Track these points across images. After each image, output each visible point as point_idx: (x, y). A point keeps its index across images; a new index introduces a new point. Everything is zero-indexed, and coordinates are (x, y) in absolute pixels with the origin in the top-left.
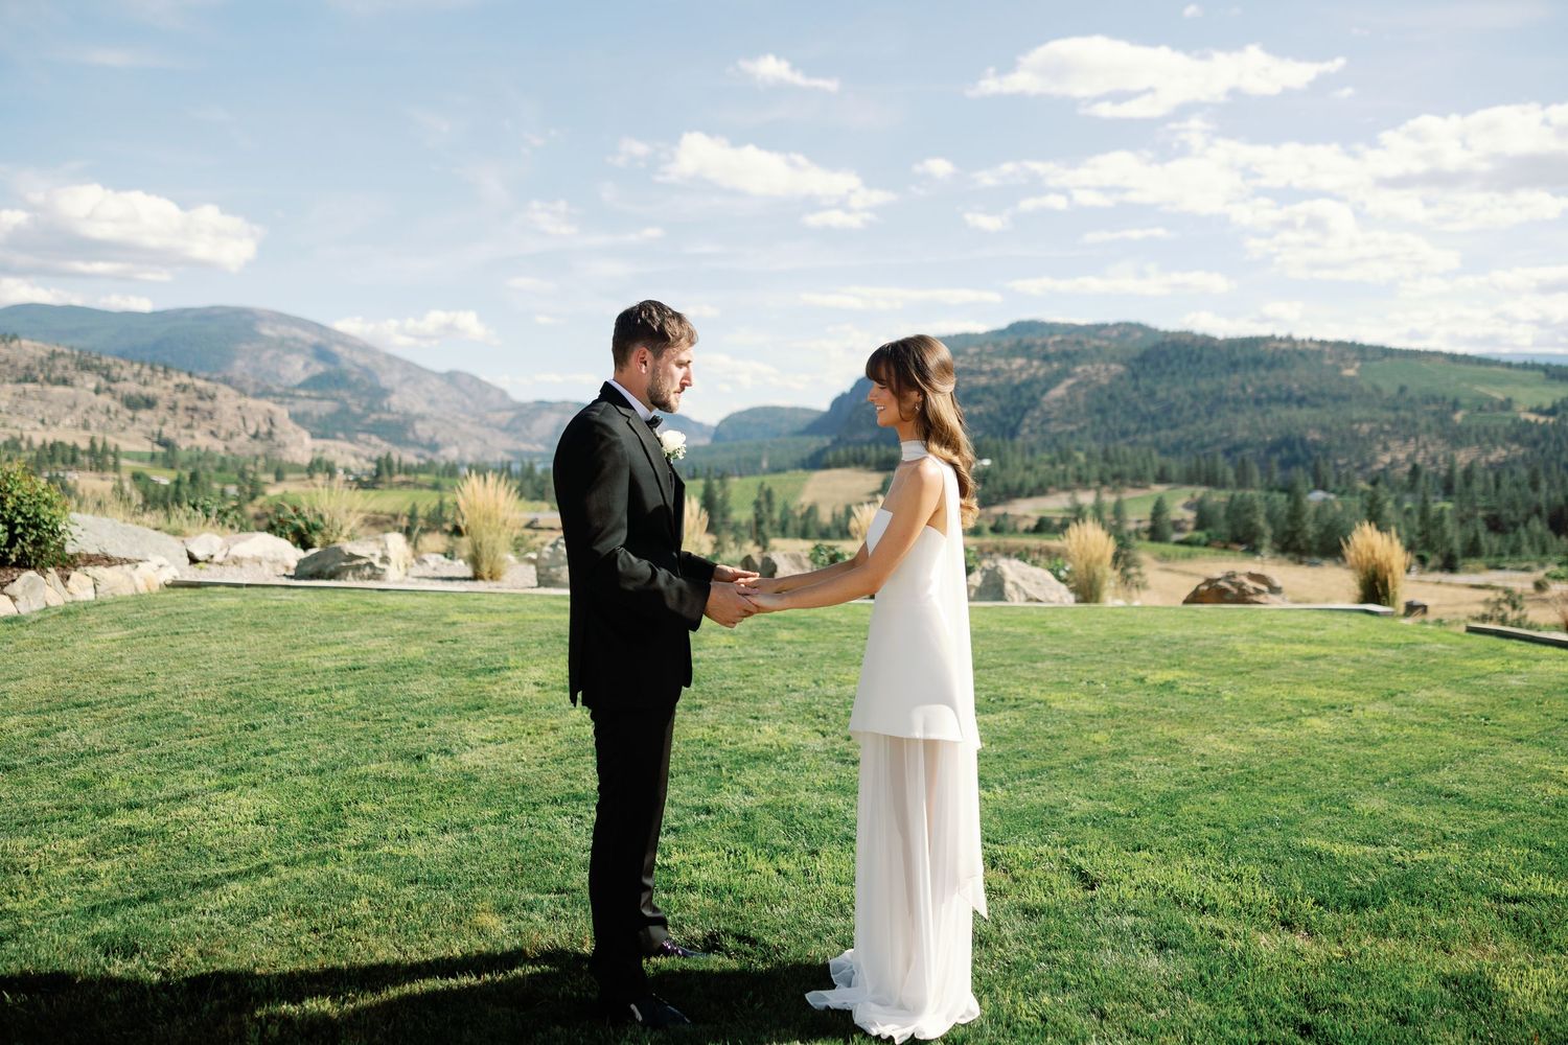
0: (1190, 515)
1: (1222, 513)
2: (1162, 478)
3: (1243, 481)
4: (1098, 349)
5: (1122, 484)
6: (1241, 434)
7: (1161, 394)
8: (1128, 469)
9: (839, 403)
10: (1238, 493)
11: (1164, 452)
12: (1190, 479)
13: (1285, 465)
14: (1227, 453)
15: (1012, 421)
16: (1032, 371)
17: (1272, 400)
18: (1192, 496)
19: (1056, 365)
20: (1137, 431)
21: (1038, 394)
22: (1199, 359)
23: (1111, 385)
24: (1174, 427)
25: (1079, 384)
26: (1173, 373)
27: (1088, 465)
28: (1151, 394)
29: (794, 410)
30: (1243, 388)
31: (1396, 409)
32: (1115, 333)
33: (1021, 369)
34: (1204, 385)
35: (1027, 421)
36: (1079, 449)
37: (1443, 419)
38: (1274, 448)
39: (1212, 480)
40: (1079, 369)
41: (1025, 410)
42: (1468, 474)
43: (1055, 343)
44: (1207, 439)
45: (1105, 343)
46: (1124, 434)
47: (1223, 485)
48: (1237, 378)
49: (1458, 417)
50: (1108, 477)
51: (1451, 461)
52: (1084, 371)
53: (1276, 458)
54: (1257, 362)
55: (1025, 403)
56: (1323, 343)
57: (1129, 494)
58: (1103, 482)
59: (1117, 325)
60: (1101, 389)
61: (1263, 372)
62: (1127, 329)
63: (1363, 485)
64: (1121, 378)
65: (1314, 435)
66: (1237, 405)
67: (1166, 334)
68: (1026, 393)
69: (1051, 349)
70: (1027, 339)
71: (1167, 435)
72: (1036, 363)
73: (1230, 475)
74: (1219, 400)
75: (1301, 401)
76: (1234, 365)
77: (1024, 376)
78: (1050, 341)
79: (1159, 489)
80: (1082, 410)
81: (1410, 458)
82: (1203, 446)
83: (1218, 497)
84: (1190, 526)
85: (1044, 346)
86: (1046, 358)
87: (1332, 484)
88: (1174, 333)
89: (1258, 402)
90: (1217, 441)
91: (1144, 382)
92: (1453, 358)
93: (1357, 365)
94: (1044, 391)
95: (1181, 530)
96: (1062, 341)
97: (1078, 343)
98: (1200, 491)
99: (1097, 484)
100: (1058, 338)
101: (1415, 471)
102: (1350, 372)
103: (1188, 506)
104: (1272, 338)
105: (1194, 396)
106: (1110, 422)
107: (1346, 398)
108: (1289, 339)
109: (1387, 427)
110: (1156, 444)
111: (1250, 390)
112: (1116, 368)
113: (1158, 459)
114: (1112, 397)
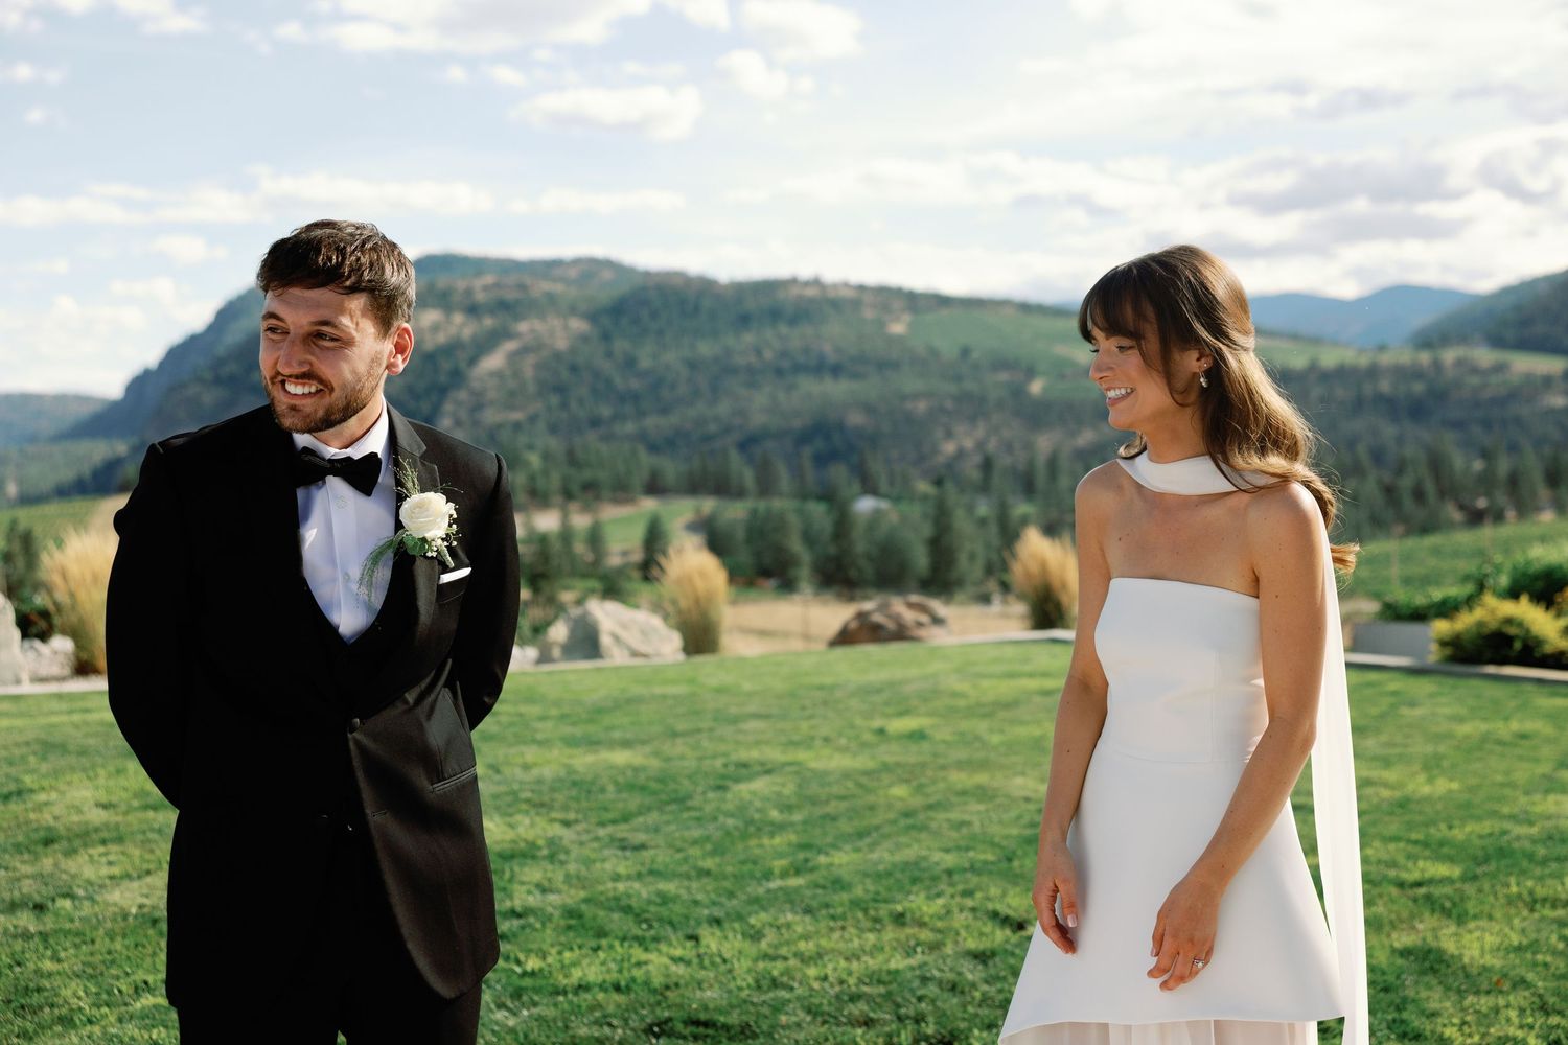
0: (696, 540)
1: (740, 534)
2: (654, 488)
3: (766, 488)
4: (551, 298)
5: (598, 498)
6: (758, 419)
7: (645, 362)
8: (603, 475)
9: (139, 385)
10: (762, 505)
11: (653, 448)
12: (694, 486)
13: (822, 460)
14: (742, 447)
15: (425, 407)
16: (453, 331)
17: (798, 368)
18: (698, 511)
19: (489, 322)
20: (616, 417)
21: (463, 365)
22: (697, 309)
23: (573, 350)
24: (664, 411)
25: (525, 350)
26: (660, 333)
27: (546, 473)
28: (630, 363)
29: (62, 399)
30: (758, 352)
31: (958, 378)
32: (573, 273)
33: (435, 328)
34: (706, 349)
35: (448, 407)
36: (531, 447)
37: (1018, 392)
38: (804, 438)
39: (722, 488)
40: (523, 327)
41: (443, 391)
42: (1053, 464)
43: (486, 288)
44: (712, 428)
45: (558, 288)
46: (595, 423)
47: (740, 494)
48: (749, 338)
49: (1036, 387)
50: (575, 488)
51: (1029, 446)
52: (532, 331)
53: (807, 452)
54: (775, 314)
55: (443, 379)
56: (862, 288)
57: (610, 513)
58: (568, 495)
59: (577, 262)
60: (558, 356)
61: (784, 329)
62: (591, 268)
63: (923, 487)
64: (585, 339)
65: (856, 419)
66: (752, 376)
67: (647, 274)
68: (446, 365)
69: (480, 297)
70: (442, 282)
71: (652, 422)
72: (458, 318)
73: (749, 477)
74: (724, 369)
75: (836, 370)
76: (744, 320)
77: (441, 338)
78: (478, 284)
79: (649, 504)
80: (532, 388)
81: (980, 445)
82: (707, 438)
83: (735, 512)
85: (469, 292)
86: (473, 310)
87: (884, 486)
88: (658, 274)
89: (779, 372)
90: (727, 430)
91: (621, 345)
92: (1026, 308)
93: (907, 317)
94: (473, 361)
96: (497, 285)
97: (522, 287)
98: (708, 505)
99: (558, 499)
100: (489, 279)
101: (987, 465)
102: (898, 328)
103: (692, 527)
104: (793, 282)
105: (693, 365)
106: (574, 405)
107: (895, 365)
108: (816, 282)
109: (949, 404)
110: (642, 437)
111: (768, 355)
112: (578, 325)
113: (646, 460)
114: (574, 369)
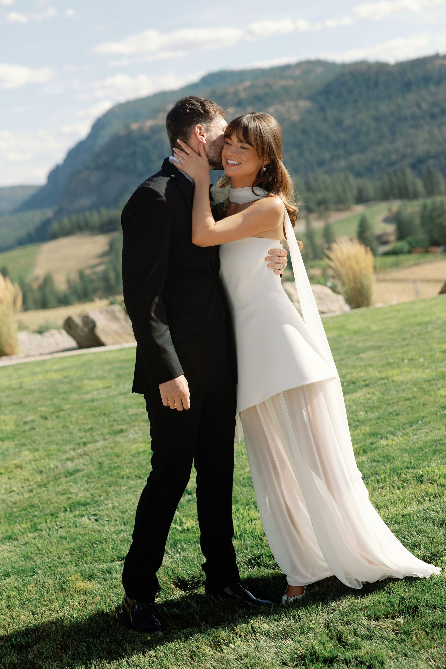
0: (391, 229)
1: (417, 221)
3: (432, 190)
4: (285, 89)
5: (327, 209)
6: (422, 148)
7: (348, 122)
8: (329, 195)
9: (54, 175)
10: (429, 201)
11: (358, 175)
12: (386, 195)
14: (414, 166)
18: (390, 210)
22: (376, 83)
23: (302, 121)
24: (363, 150)
26: (356, 101)
28: (339, 123)
29: (13, 189)
30: (419, 106)
32: (298, 72)
34: (385, 108)
39: (404, 193)
43: (244, 89)
44: (394, 157)
45: (290, 82)
46: (321, 163)
47: (415, 196)
48: (411, 97)
50: (312, 205)
54: (427, 80)
57: (335, 217)
59: (299, 65)
60: (295, 125)
61: (433, 88)
62: (308, 67)
64: (309, 112)
66: (416, 121)
67: (343, 65)
70: (220, 89)
71: (357, 159)
73: (420, 185)
76: (408, 86)
78: (241, 87)
79: (359, 209)
82: (392, 164)
83: (413, 208)
84: (392, 238)
85: (236, 93)
89: (433, 116)
90: (403, 157)
91: (331, 113)
95: (386, 243)
96: (252, 86)
97: (267, 85)
98: (396, 205)
100: (247, 83)
103: (387, 220)
104: (437, 57)
105: (377, 119)
106: (307, 154)
110: (351, 168)
111: (424, 106)
112: (304, 104)
113: (354, 182)
114: (305, 132)
